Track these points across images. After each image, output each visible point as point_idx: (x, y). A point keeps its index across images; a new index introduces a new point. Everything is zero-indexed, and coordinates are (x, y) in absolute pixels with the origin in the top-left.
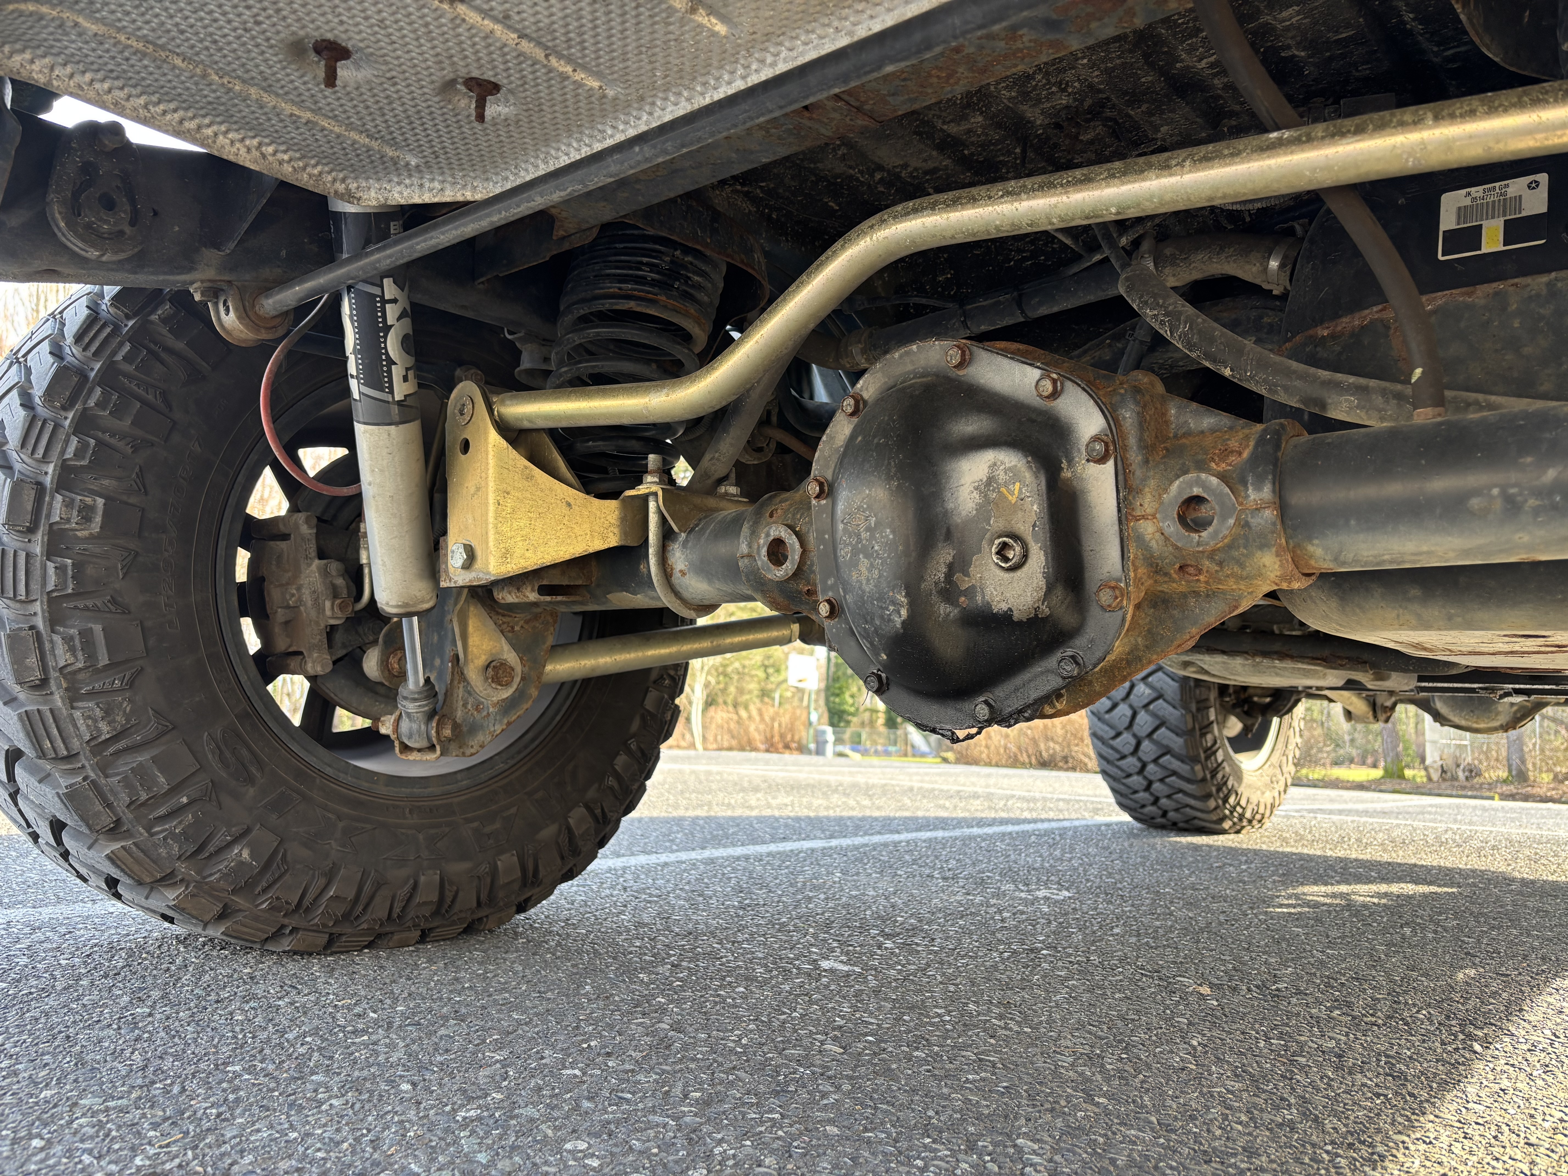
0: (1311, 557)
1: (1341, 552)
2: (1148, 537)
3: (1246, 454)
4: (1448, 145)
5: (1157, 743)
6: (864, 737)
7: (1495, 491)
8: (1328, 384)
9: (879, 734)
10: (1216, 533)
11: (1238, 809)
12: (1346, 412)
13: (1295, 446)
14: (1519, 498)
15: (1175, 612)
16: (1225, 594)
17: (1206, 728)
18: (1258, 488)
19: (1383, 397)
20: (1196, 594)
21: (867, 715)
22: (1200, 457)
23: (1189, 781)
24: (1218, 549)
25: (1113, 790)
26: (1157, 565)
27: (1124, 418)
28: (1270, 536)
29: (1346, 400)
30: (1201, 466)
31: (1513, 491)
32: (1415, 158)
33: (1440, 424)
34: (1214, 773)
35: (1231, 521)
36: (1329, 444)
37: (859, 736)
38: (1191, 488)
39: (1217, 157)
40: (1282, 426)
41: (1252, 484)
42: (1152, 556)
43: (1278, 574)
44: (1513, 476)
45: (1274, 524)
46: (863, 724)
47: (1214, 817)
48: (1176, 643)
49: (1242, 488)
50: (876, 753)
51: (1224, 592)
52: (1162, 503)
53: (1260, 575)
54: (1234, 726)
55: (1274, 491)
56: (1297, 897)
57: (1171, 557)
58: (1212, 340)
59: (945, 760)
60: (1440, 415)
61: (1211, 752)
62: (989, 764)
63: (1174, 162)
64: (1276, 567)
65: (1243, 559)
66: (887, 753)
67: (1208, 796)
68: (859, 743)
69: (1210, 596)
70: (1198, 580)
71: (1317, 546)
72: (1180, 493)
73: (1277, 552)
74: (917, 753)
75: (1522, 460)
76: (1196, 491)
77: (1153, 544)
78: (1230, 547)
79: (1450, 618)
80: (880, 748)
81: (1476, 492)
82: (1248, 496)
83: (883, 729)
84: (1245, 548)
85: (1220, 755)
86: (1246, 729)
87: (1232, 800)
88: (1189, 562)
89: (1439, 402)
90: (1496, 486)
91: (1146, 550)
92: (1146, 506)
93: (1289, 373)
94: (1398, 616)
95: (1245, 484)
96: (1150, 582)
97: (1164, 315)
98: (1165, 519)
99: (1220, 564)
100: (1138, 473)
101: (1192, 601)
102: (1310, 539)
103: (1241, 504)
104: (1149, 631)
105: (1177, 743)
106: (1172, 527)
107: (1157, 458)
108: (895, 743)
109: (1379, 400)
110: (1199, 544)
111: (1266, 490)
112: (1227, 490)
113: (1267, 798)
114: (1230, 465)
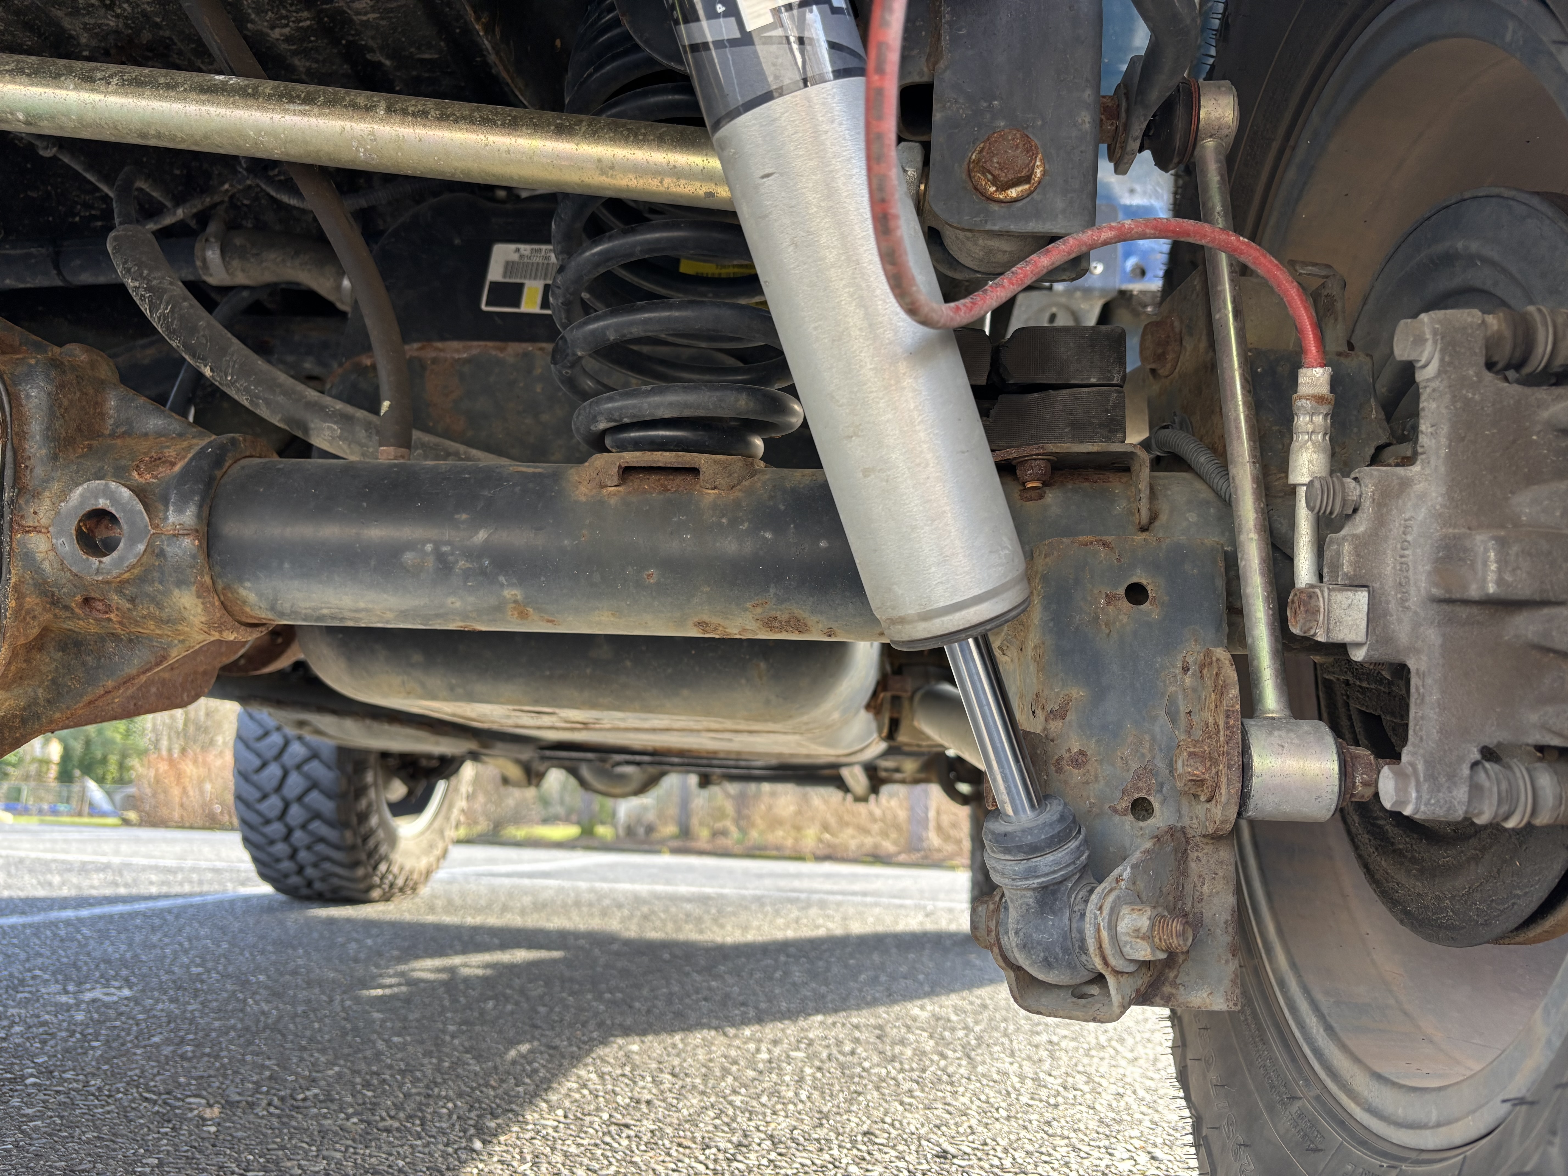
0: (244, 602)
1: (277, 600)
2: (39, 556)
3: (177, 468)
4: (399, 142)
5: (307, 807)
6: (25, 793)
7: (429, 547)
8: (313, 406)
9: (48, 790)
10: (121, 559)
11: (391, 877)
12: (329, 442)
13: (243, 468)
14: (451, 558)
15: (89, 658)
16: (151, 640)
17: (361, 791)
18: (180, 511)
19: (366, 431)
20: (116, 637)
21: (33, 768)
22: (123, 462)
23: (337, 847)
24: (127, 581)
25: (255, 860)
26: (53, 595)
27: (28, 396)
28: (188, 571)
29: (329, 428)
30: (121, 475)
31: (445, 549)
32: (366, 150)
33: (395, 465)
34: (365, 839)
35: (141, 547)
36: (279, 469)
37: (19, 791)
38: (96, 498)
39: (150, 83)
40: (233, 442)
41: (174, 504)
42: (45, 582)
43: (203, 619)
44: (448, 534)
45: (194, 557)
46: (27, 778)
47: (362, 886)
48: (86, 699)
49: (162, 508)
50: (40, 812)
51: (149, 638)
52: (58, 513)
53: (184, 619)
54: (398, 790)
55: (199, 516)
56: (402, 974)
57: (69, 585)
58: (193, 330)
59: (126, 822)
60: (403, 457)
61: (363, 817)
62: (181, 826)
63: (99, 75)
64: (199, 610)
65: (159, 597)
66: (54, 812)
67: (356, 864)
68: (18, 799)
69: (134, 641)
70: (109, 620)
71: (249, 589)
72: (81, 504)
73: (197, 592)
74: (94, 811)
75: (457, 516)
76: (103, 503)
77: (46, 565)
78: (143, 579)
79: (452, 689)
80: (45, 806)
81: (409, 546)
82: (166, 518)
83: (53, 784)
84: (161, 583)
85: (374, 821)
86: (410, 793)
87: (383, 867)
88: (93, 595)
89: (405, 442)
90: (429, 541)
91: (37, 572)
92: (41, 514)
93: (273, 386)
94: (403, 683)
95: (166, 501)
96: (48, 616)
97: (146, 289)
98: (60, 534)
99: (132, 600)
100: (39, 471)
101: (111, 646)
102: (241, 580)
103: (156, 527)
104: (53, 681)
105: (327, 806)
106: (68, 545)
107: (72, 456)
108: (68, 800)
109: (362, 434)
110: (98, 571)
111: (188, 513)
112: (140, 507)
113: (423, 863)
114: (156, 477)
